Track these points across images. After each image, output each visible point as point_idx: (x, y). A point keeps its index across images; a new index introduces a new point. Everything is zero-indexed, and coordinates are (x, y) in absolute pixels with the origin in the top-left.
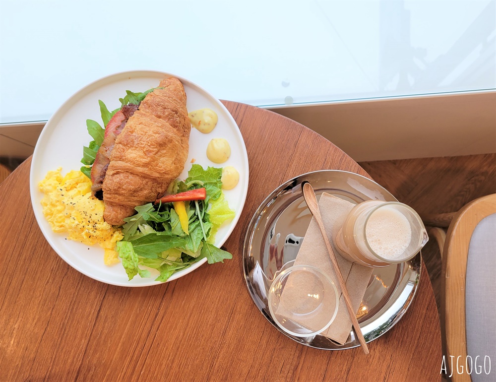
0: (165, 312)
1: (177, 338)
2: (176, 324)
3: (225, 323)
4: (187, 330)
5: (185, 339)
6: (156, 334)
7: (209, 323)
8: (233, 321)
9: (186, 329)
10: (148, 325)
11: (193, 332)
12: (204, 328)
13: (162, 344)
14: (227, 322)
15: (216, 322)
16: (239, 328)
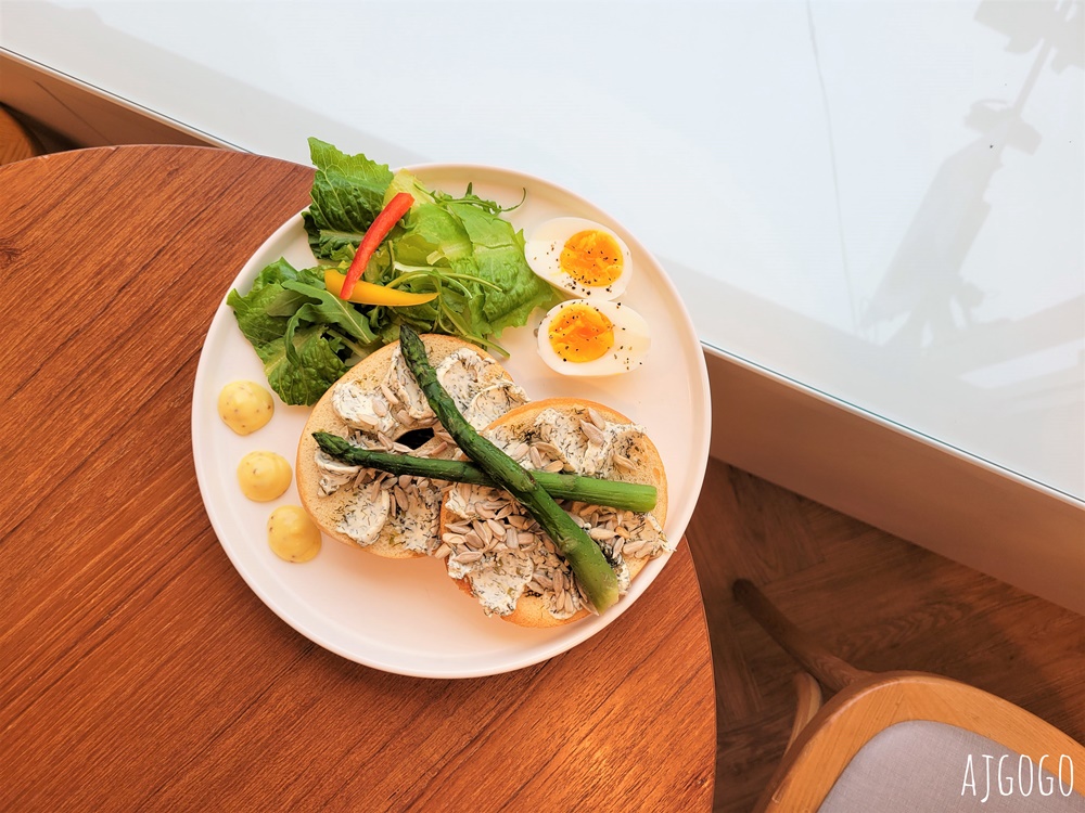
0: (120, 626)
1: (116, 694)
2: (129, 663)
3: (231, 714)
4: (146, 687)
5: (132, 705)
6: (77, 663)
7: (197, 698)
8: (248, 720)
9: (143, 685)
10: (73, 634)
11: (154, 699)
12: (181, 704)
13: (79, 689)
14: (234, 715)
15: (213, 702)
16: (254, 740)
